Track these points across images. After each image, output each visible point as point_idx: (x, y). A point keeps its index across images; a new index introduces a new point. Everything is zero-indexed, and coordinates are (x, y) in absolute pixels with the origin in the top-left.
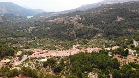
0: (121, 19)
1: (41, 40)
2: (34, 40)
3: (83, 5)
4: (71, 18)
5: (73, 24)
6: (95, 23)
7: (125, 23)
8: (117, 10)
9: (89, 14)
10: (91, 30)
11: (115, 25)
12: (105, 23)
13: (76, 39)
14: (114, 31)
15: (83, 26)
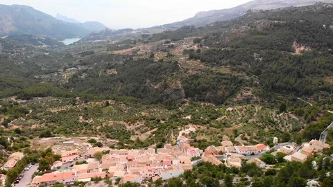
0: (302, 48)
1: (92, 104)
2: (74, 104)
3: (200, 13)
4: (172, 45)
5: (177, 62)
6: (234, 61)
7: (316, 59)
8: (290, 26)
9: (217, 36)
10: (225, 79)
11: (290, 66)
12: (261, 59)
13: (185, 102)
14: (287, 83)
15: (202, 66)
